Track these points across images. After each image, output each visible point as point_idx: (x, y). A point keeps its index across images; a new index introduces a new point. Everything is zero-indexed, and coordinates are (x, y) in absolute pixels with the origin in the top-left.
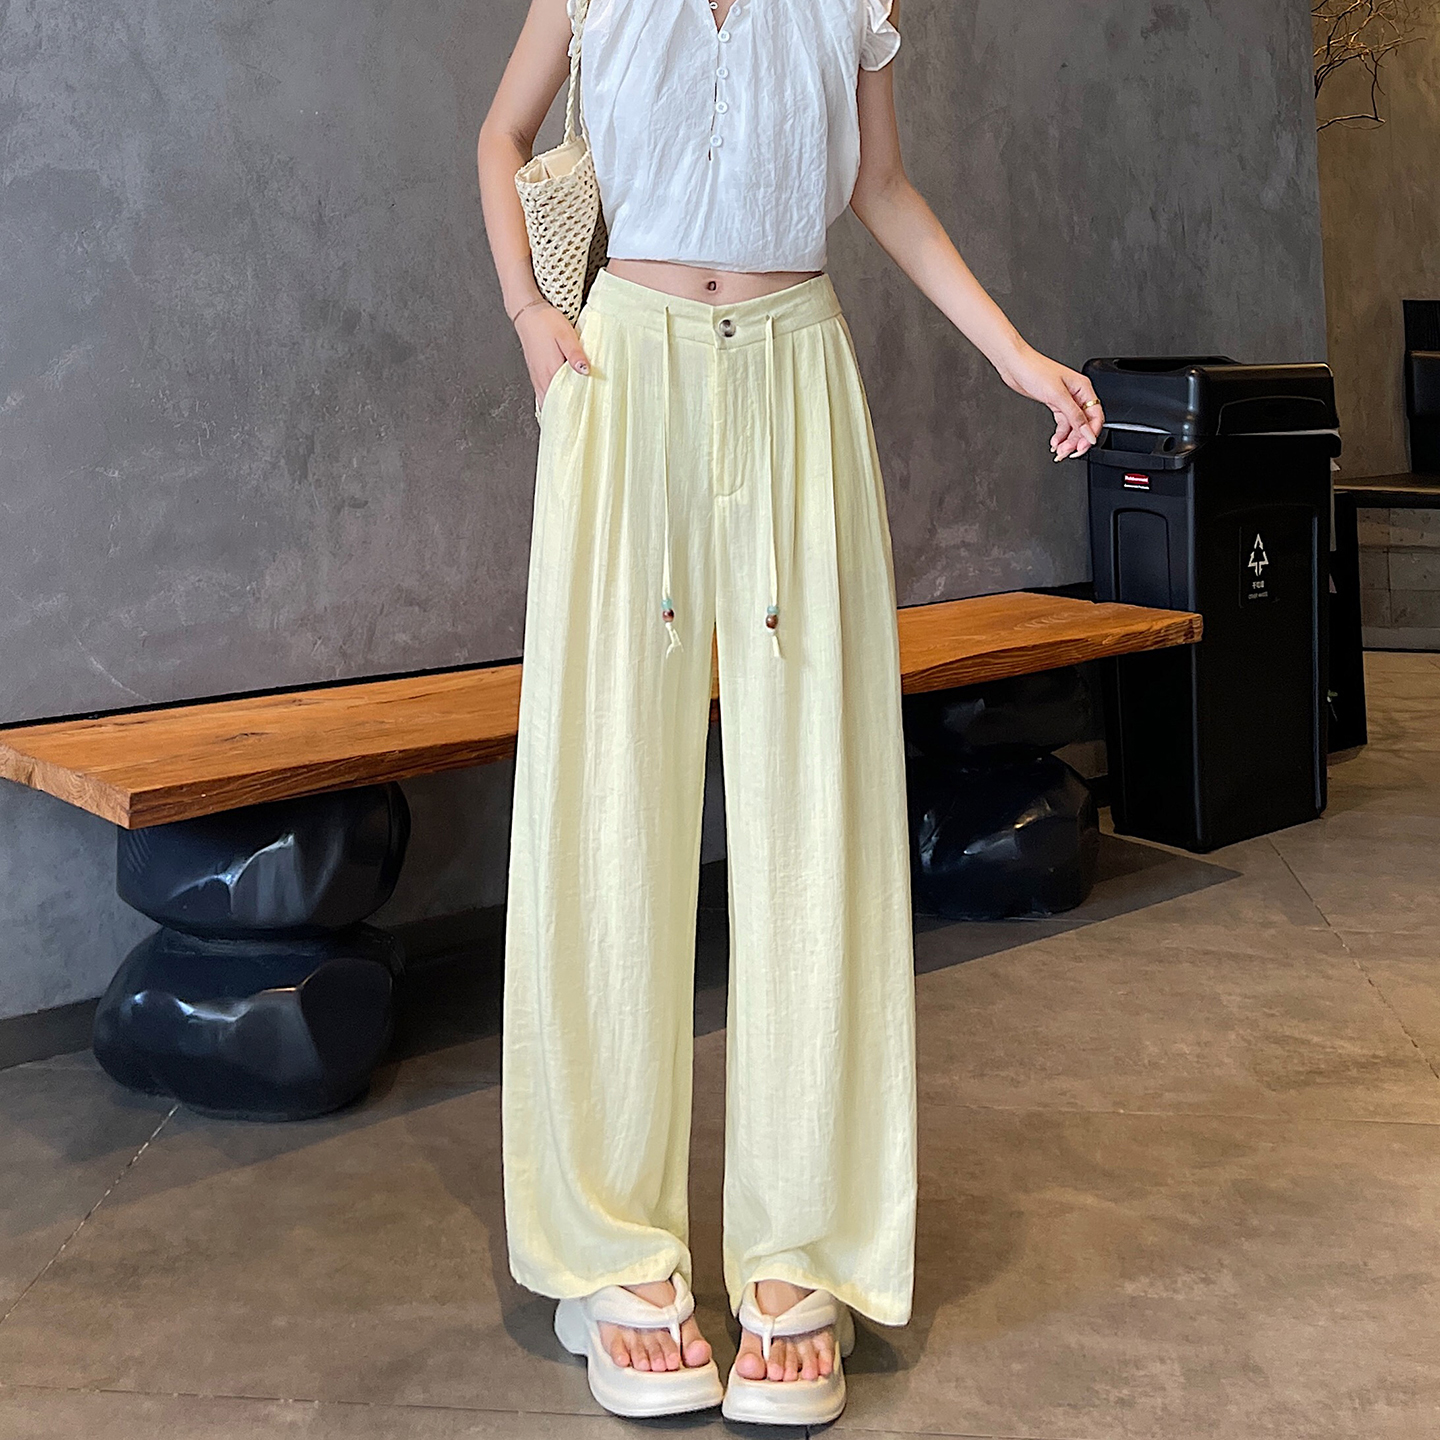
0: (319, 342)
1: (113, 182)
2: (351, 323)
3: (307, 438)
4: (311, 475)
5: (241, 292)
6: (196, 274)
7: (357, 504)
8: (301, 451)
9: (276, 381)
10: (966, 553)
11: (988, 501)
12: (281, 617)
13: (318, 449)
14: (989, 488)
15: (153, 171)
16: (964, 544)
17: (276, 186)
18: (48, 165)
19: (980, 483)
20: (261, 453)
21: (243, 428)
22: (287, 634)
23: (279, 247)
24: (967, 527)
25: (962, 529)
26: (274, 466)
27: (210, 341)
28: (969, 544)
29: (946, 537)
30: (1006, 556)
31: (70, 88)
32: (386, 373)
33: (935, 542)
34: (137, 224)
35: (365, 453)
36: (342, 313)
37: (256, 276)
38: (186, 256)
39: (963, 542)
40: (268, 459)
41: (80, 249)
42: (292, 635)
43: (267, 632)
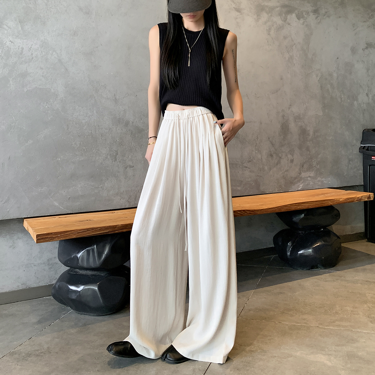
0: (118, 129)
1: (55, 91)
2: (127, 124)
3: (116, 151)
4: (117, 160)
5: (93, 116)
6: (80, 112)
7: (131, 167)
8: (114, 154)
9: (105, 138)
10: (310, 179)
11: (317, 166)
12: (110, 193)
13: (119, 153)
14: (317, 163)
15: (66, 88)
16: (309, 177)
18: (37, 87)
19: (314, 162)
20: (102, 155)
21: (96, 149)
22: (113, 197)
23: (103, 106)
25: (309, 173)
26: (106, 158)
27: (84, 128)
28: (311, 177)
29: (303, 175)
30: (322, 179)
31: (42, 69)
32: (137, 136)
33: (301, 176)
34: (62, 100)
35: (132, 154)
36: (124, 122)
38: (77, 108)
40: (104, 156)
41: (46, 107)
43: (106, 196)
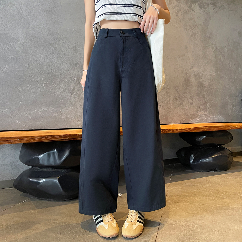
4: (74, 93)
5: (53, 60)
8: (72, 89)
9: (64, 76)
10: (204, 116)
11: (210, 108)
15: (26, 36)
19: (208, 105)
21: (56, 84)
24: (205, 112)
26: (65, 91)
27: (45, 68)
30: (213, 117)
33: (198, 114)
36: (80, 66)
41: (7, 48)
42: (72, 119)
43: (65, 119)
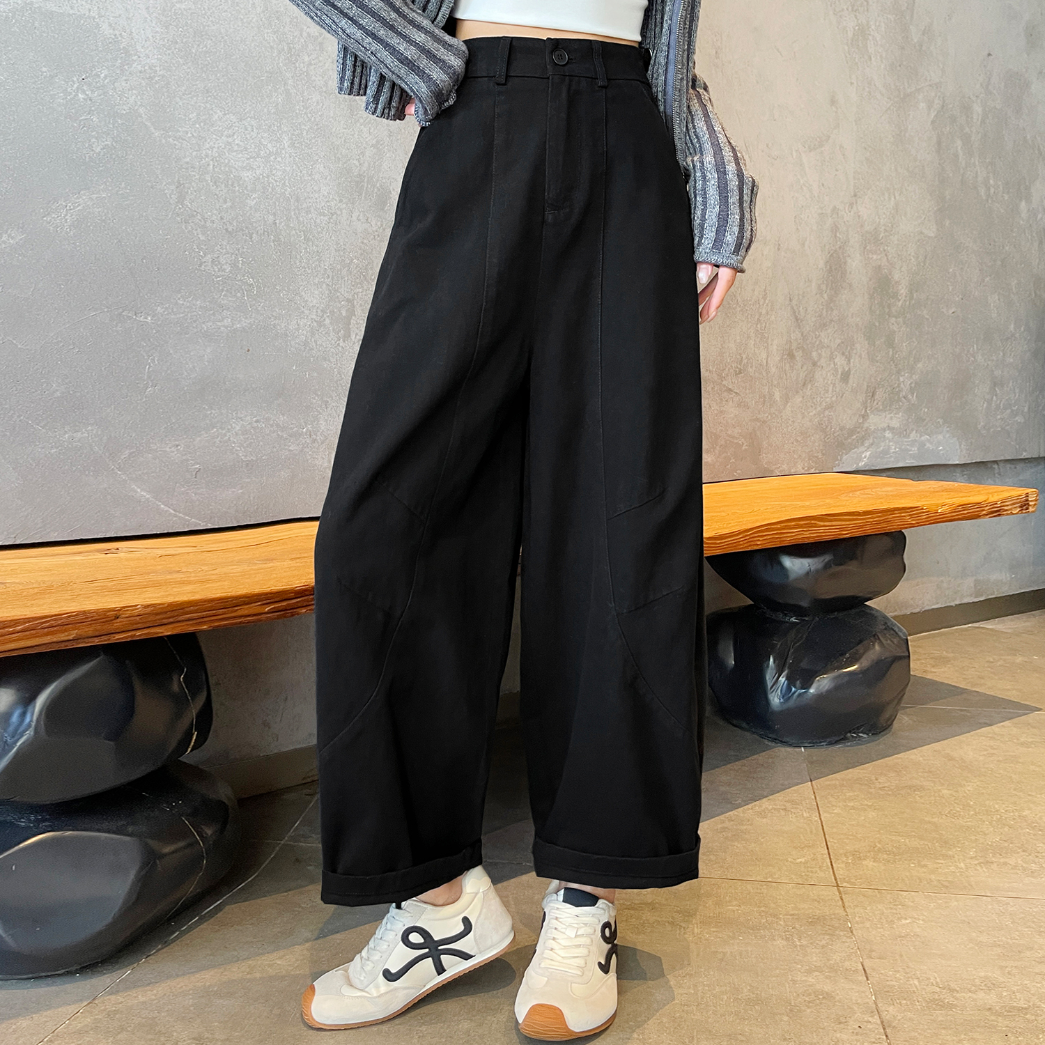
0: (355, 214)
3: (348, 300)
5: (279, 159)
6: (228, 136)
9: (317, 247)
10: (890, 434)
11: (910, 397)
14: (911, 387)
16: (889, 428)
17: (306, 59)
19: (903, 382)
20: (307, 312)
23: (313, 119)
24: (892, 415)
25: (889, 416)
26: (320, 324)
28: (894, 428)
29: (875, 421)
30: (923, 438)
33: (866, 425)
37: (292, 145)
39: (889, 426)
40: (314, 317)
